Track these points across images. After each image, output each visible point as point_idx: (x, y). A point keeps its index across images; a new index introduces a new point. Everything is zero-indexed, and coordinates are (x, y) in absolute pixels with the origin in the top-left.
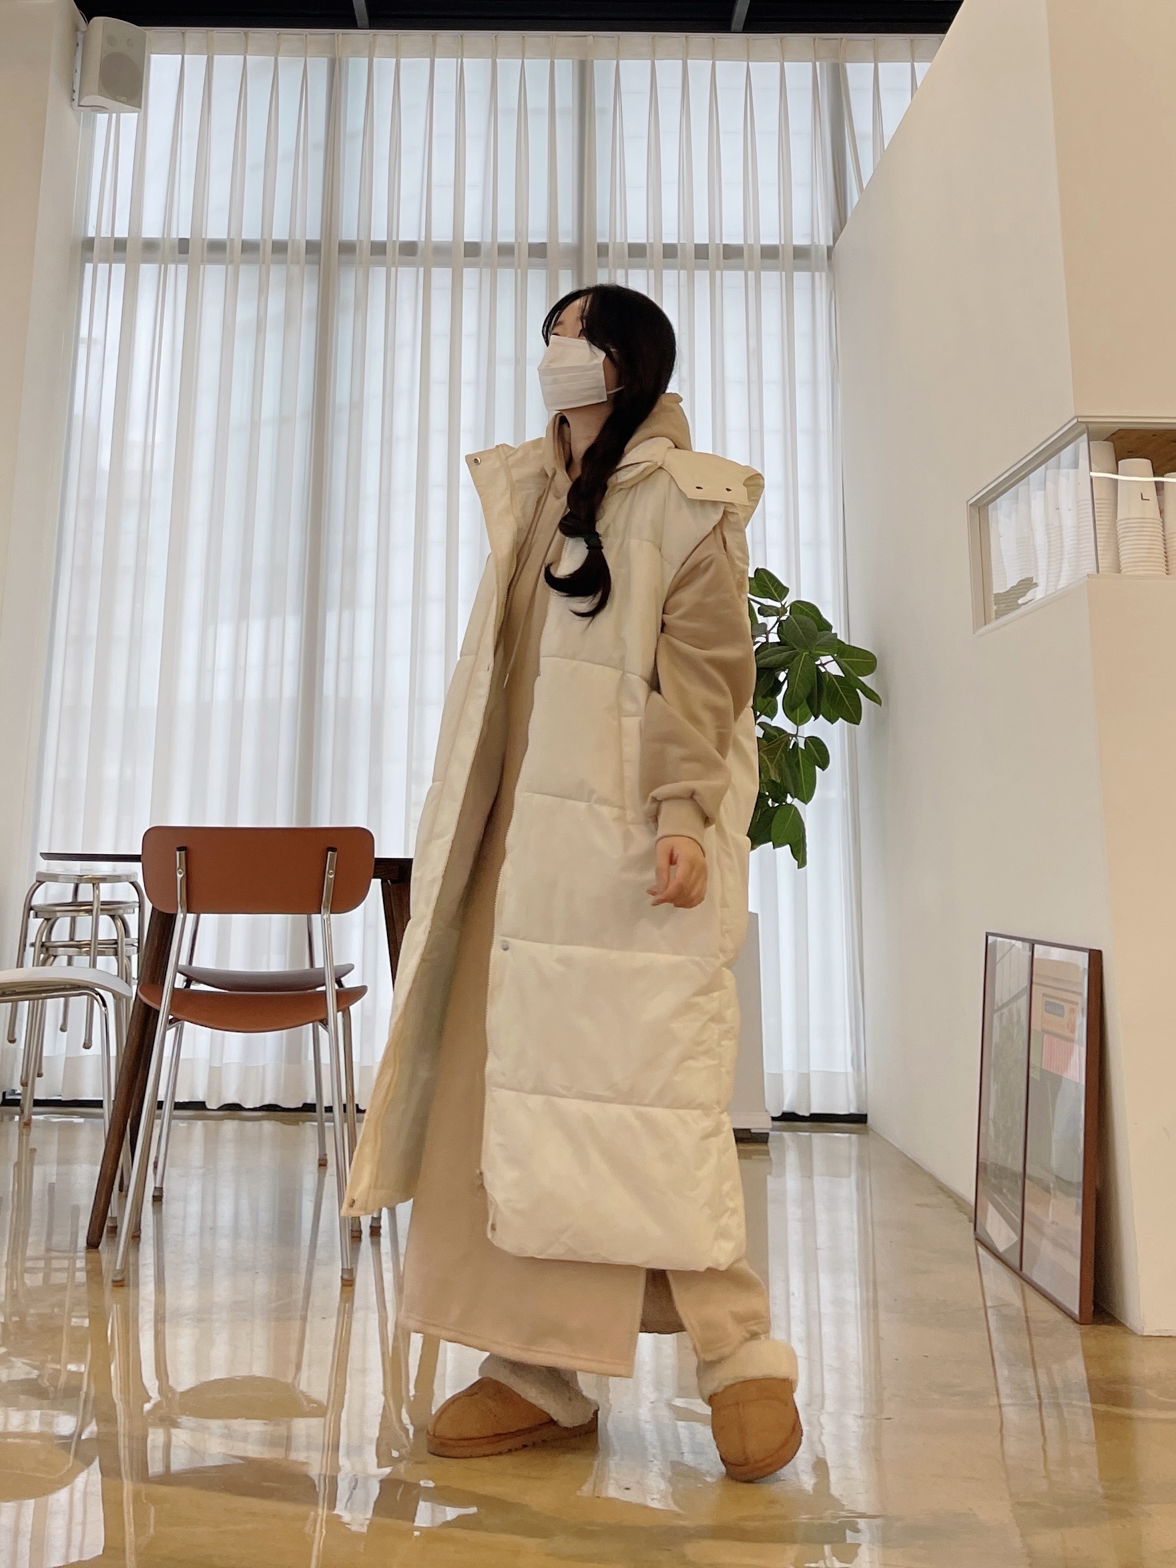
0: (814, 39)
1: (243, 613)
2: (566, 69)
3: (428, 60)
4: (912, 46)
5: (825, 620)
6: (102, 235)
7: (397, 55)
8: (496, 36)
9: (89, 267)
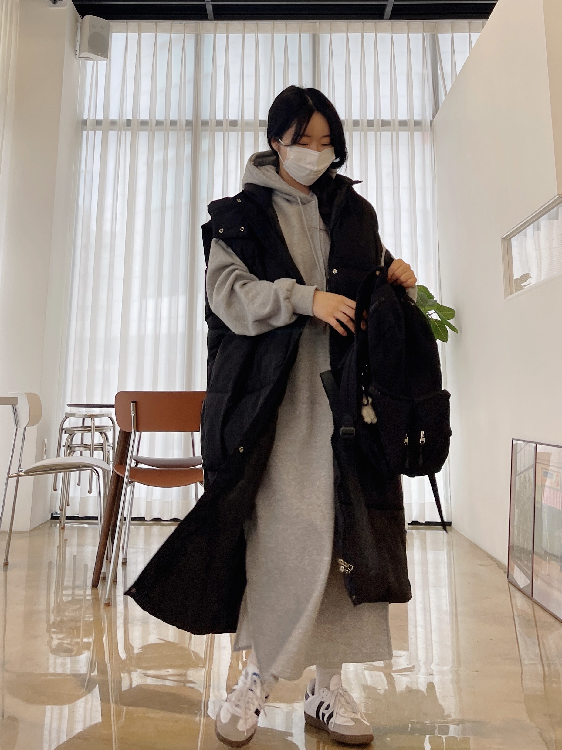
0: (423, 23)
1: (159, 294)
2: (306, 38)
3: (242, 35)
4: (469, 25)
5: (431, 294)
6: (91, 118)
7: (227, 32)
8: (273, 23)
9: (85, 133)
